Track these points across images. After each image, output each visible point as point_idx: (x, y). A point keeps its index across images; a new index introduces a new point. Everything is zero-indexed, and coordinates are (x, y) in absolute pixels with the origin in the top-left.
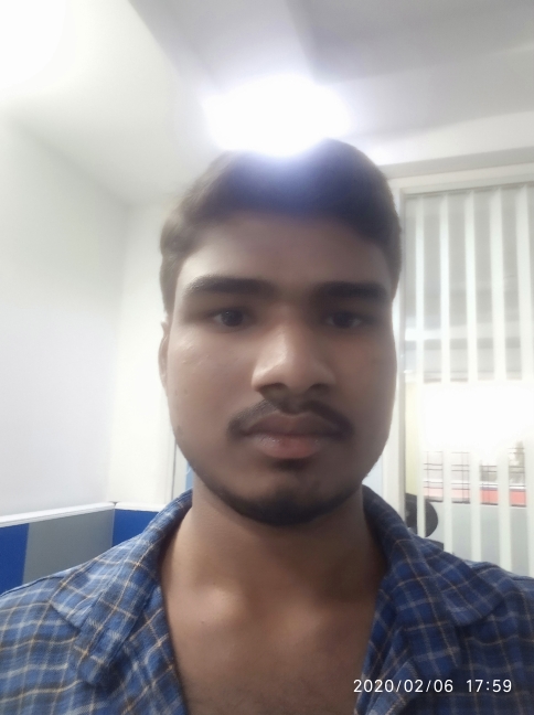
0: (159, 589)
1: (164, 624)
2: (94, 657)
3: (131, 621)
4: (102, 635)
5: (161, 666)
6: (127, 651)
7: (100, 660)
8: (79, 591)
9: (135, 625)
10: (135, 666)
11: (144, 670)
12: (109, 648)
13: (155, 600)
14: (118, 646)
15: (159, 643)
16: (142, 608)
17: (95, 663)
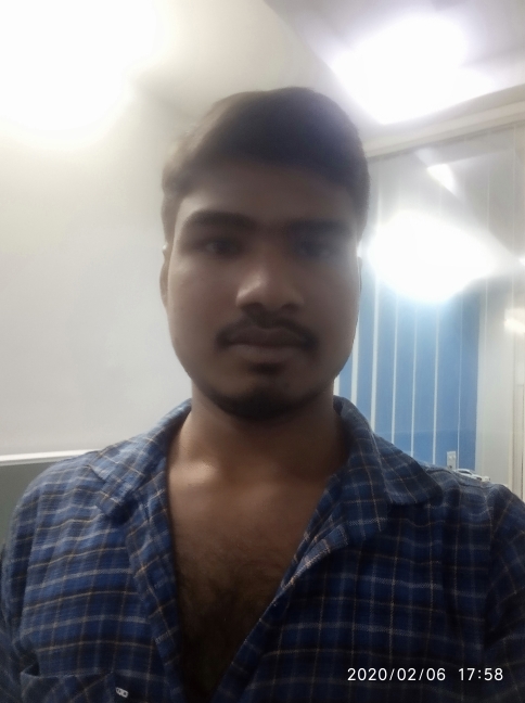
0: (164, 459)
1: (165, 482)
2: (112, 499)
3: (141, 478)
4: (120, 486)
5: (158, 508)
6: (136, 497)
7: (116, 500)
8: (112, 459)
9: (144, 481)
10: (141, 507)
11: (146, 510)
12: (123, 494)
13: (161, 465)
14: (129, 493)
15: (159, 493)
16: (150, 470)
17: (113, 502)
